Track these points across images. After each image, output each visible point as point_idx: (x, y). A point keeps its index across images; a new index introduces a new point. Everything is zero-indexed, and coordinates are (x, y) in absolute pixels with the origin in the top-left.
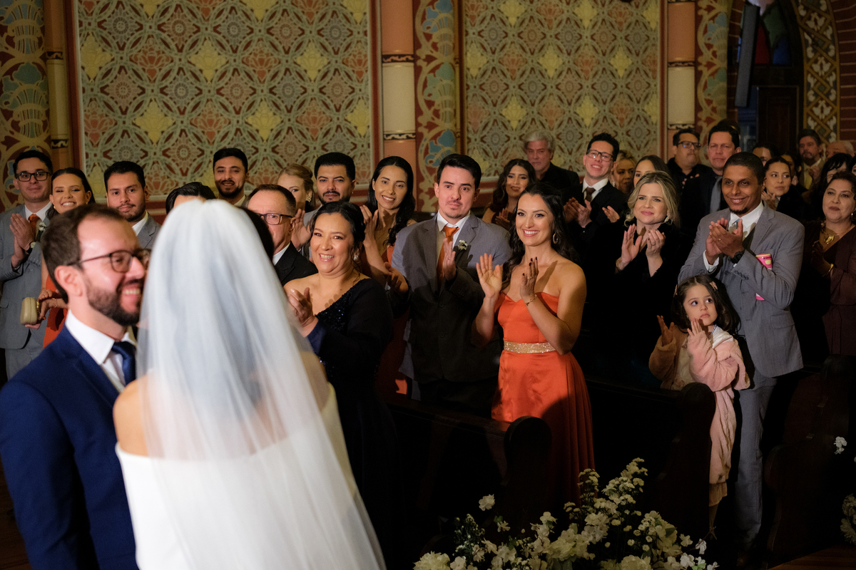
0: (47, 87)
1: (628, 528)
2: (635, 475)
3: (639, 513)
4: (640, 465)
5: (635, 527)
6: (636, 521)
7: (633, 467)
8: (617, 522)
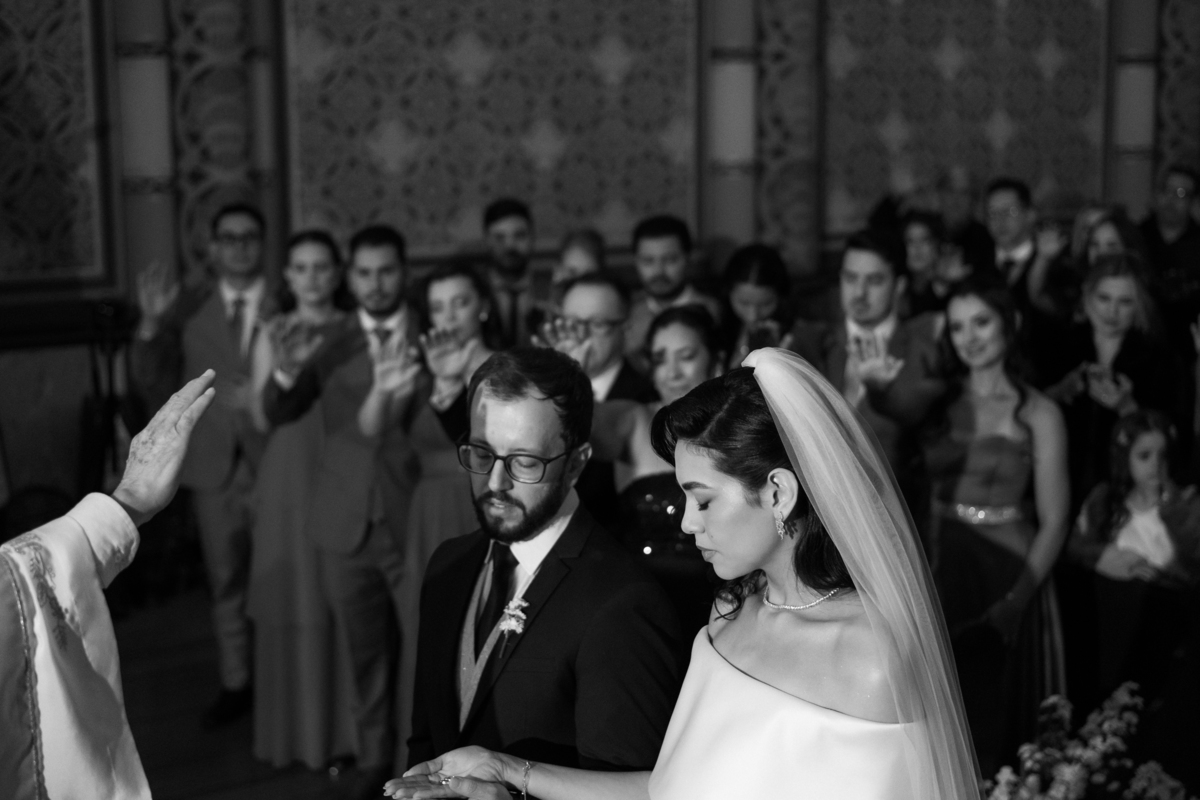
0: (248, 99)
1: (1114, 786)
2: (1125, 708)
3: (1129, 763)
4: (1133, 693)
5: (1126, 785)
6: (1125, 777)
7: (1122, 696)
8: (1099, 778)
